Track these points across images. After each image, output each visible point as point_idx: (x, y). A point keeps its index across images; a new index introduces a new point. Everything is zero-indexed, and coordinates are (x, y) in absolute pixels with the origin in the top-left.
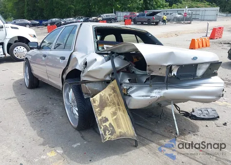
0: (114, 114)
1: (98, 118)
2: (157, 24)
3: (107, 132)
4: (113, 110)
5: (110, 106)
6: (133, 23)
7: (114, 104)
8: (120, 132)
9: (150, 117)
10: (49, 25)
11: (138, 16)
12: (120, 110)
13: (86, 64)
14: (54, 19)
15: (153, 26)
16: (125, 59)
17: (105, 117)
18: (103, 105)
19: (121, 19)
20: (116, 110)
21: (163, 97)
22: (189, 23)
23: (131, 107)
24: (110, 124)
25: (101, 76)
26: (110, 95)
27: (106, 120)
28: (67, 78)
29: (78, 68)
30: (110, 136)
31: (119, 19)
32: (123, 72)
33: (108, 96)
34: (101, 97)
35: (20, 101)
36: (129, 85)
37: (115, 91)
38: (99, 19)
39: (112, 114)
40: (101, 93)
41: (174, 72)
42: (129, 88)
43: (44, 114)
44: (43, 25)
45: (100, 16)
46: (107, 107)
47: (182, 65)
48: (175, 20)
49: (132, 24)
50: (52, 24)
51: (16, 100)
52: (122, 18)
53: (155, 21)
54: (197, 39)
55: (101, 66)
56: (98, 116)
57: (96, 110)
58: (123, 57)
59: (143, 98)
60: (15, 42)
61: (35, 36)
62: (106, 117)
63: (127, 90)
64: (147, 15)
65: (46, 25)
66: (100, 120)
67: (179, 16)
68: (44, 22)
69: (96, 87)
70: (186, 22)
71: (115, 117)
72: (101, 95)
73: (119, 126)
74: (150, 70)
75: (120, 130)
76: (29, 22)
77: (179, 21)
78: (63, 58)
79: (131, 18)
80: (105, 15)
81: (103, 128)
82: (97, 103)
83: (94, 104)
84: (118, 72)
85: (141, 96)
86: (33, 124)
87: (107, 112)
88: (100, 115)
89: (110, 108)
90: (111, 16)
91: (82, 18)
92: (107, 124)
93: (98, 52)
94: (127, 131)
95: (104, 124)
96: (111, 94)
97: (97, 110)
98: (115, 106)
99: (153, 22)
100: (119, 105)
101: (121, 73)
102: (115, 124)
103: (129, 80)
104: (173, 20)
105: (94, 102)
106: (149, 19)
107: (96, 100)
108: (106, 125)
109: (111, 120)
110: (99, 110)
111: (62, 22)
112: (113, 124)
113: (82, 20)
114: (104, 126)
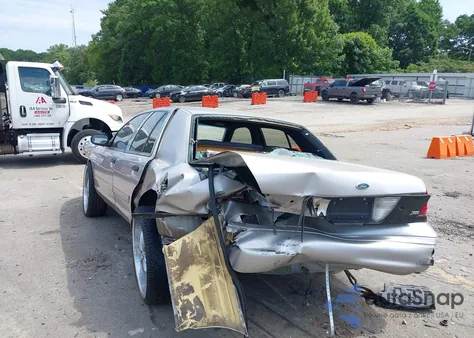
0: (206, 279)
1: (175, 285)
2: (370, 102)
3: (189, 312)
4: (206, 271)
5: (199, 263)
6: (320, 98)
7: (208, 259)
8: (214, 316)
9: (295, 292)
10: (158, 96)
11: (332, 86)
12: (218, 273)
13: (166, 182)
14: (169, 86)
15: (362, 107)
16: (237, 178)
17: (188, 285)
18: (187, 260)
19: (299, 91)
20: (210, 273)
21: (303, 254)
22: (441, 103)
23: (240, 269)
24: (197, 299)
25: (189, 206)
26: (201, 242)
27: (190, 289)
28: (140, 203)
29: (154, 188)
30: (193, 321)
31: (293, 89)
32: (233, 200)
33: (198, 244)
34: (184, 244)
35: (66, 240)
36: (238, 227)
37: (212, 236)
38: (254, 89)
39: (201, 279)
40: (185, 238)
41: (322, 210)
42: (238, 233)
43: (99, 267)
44: (148, 96)
45: (257, 84)
46: (194, 266)
47: (338, 198)
48: (411, 95)
49: (320, 101)
50: (164, 94)
51: (58, 237)
52: (300, 89)
53: (366, 96)
54: (444, 139)
55: (190, 188)
56: (175, 282)
57: (172, 269)
58: (234, 174)
59: (260, 253)
60: (85, 127)
61: (120, 119)
62: (191, 284)
63: (236, 235)
64: (352, 85)
65: (153, 96)
66: (178, 288)
67: (419, 87)
68: (151, 91)
69: (182, 225)
70: (434, 100)
71: (207, 286)
72: (184, 241)
73: (213, 305)
74: (273, 203)
75: (214, 312)
76: (123, 90)
77: (418, 97)
78: (136, 169)
79: (318, 89)
80: (265, 81)
81: (181, 303)
82: (175, 257)
83: (170, 258)
84: (226, 199)
85: (258, 249)
86: (73, 283)
87: (194, 275)
88: (179, 279)
89: (200, 267)
90: (279, 83)
91: (221, 86)
92: (191, 297)
93: (193, 162)
94: (229, 315)
95: (186, 297)
96: (204, 242)
97: (174, 269)
98: (210, 265)
99: (363, 99)
100: (217, 263)
101: (230, 202)
102: (206, 299)
103: (242, 217)
104: (407, 96)
105: (171, 253)
106: (354, 93)
107: (173, 250)
108: (188, 300)
109: (198, 291)
110: (178, 270)
111: (183, 93)
112: (201, 299)
113: (221, 90)
114: (183, 301)
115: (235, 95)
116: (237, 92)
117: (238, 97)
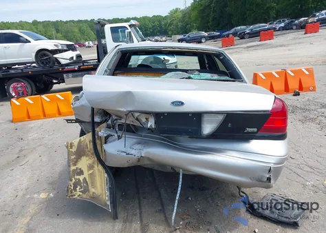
0: (91, 167)
1: (72, 168)
3: (79, 187)
4: (90, 161)
5: (87, 156)
7: (93, 154)
8: (94, 193)
17: (80, 169)
18: (80, 153)
20: (93, 163)
24: (85, 179)
26: (89, 142)
27: (81, 172)
30: (81, 194)
34: (80, 142)
36: (109, 133)
38: (310, 20)
39: (88, 167)
41: (151, 123)
45: (314, 16)
46: (85, 157)
56: (72, 166)
57: (71, 157)
62: (82, 169)
63: (107, 138)
66: (74, 170)
68: (225, 33)
71: (91, 172)
72: (80, 140)
73: (94, 185)
75: (93, 190)
76: (206, 34)
81: (74, 180)
82: (74, 149)
83: (71, 150)
85: (122, 150)
87: (84, 163)
88: (75, 165)
89: (87, 158)
91: (283, 21)
92: (81, 178)
94: (102, 194)
95: (77, 177)
102: (90, 181)
105: (71, 147)
107: (73, 145)
108: (79, 179)
109: (86, 174)
110: (75, 158)
111: (248, 31)
112: (87, 180)
113: (282, 25)
114: (76, 179)
115: (295, 27)
116: (295, 25)
117: (297, 29)
